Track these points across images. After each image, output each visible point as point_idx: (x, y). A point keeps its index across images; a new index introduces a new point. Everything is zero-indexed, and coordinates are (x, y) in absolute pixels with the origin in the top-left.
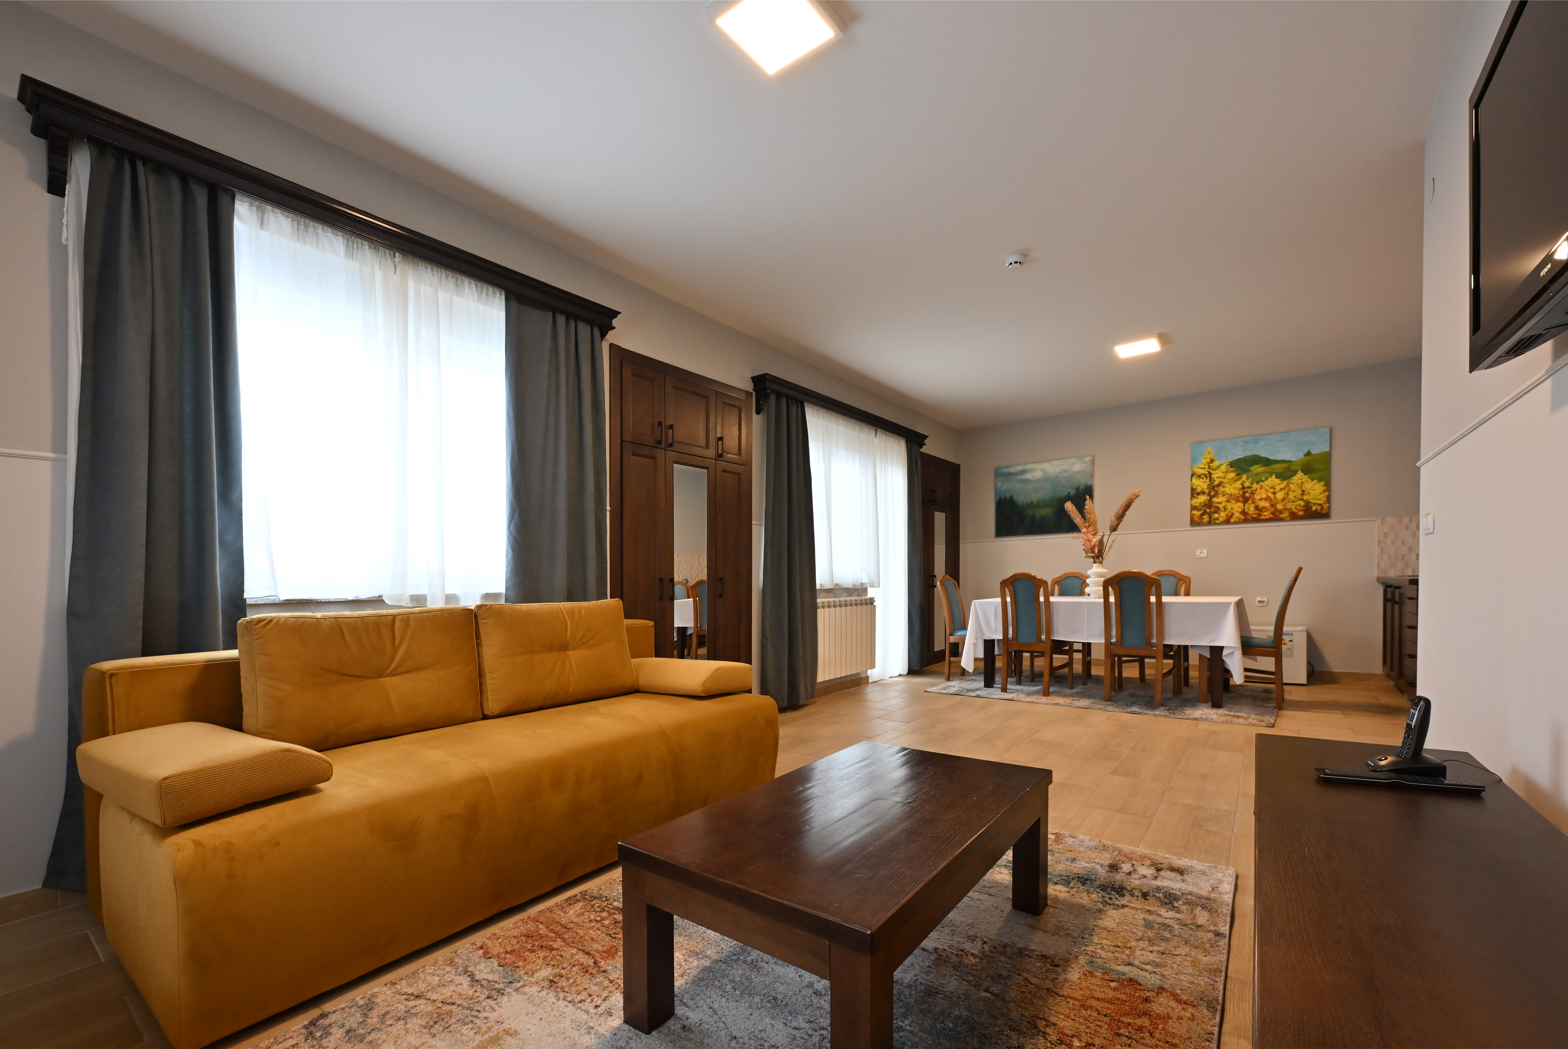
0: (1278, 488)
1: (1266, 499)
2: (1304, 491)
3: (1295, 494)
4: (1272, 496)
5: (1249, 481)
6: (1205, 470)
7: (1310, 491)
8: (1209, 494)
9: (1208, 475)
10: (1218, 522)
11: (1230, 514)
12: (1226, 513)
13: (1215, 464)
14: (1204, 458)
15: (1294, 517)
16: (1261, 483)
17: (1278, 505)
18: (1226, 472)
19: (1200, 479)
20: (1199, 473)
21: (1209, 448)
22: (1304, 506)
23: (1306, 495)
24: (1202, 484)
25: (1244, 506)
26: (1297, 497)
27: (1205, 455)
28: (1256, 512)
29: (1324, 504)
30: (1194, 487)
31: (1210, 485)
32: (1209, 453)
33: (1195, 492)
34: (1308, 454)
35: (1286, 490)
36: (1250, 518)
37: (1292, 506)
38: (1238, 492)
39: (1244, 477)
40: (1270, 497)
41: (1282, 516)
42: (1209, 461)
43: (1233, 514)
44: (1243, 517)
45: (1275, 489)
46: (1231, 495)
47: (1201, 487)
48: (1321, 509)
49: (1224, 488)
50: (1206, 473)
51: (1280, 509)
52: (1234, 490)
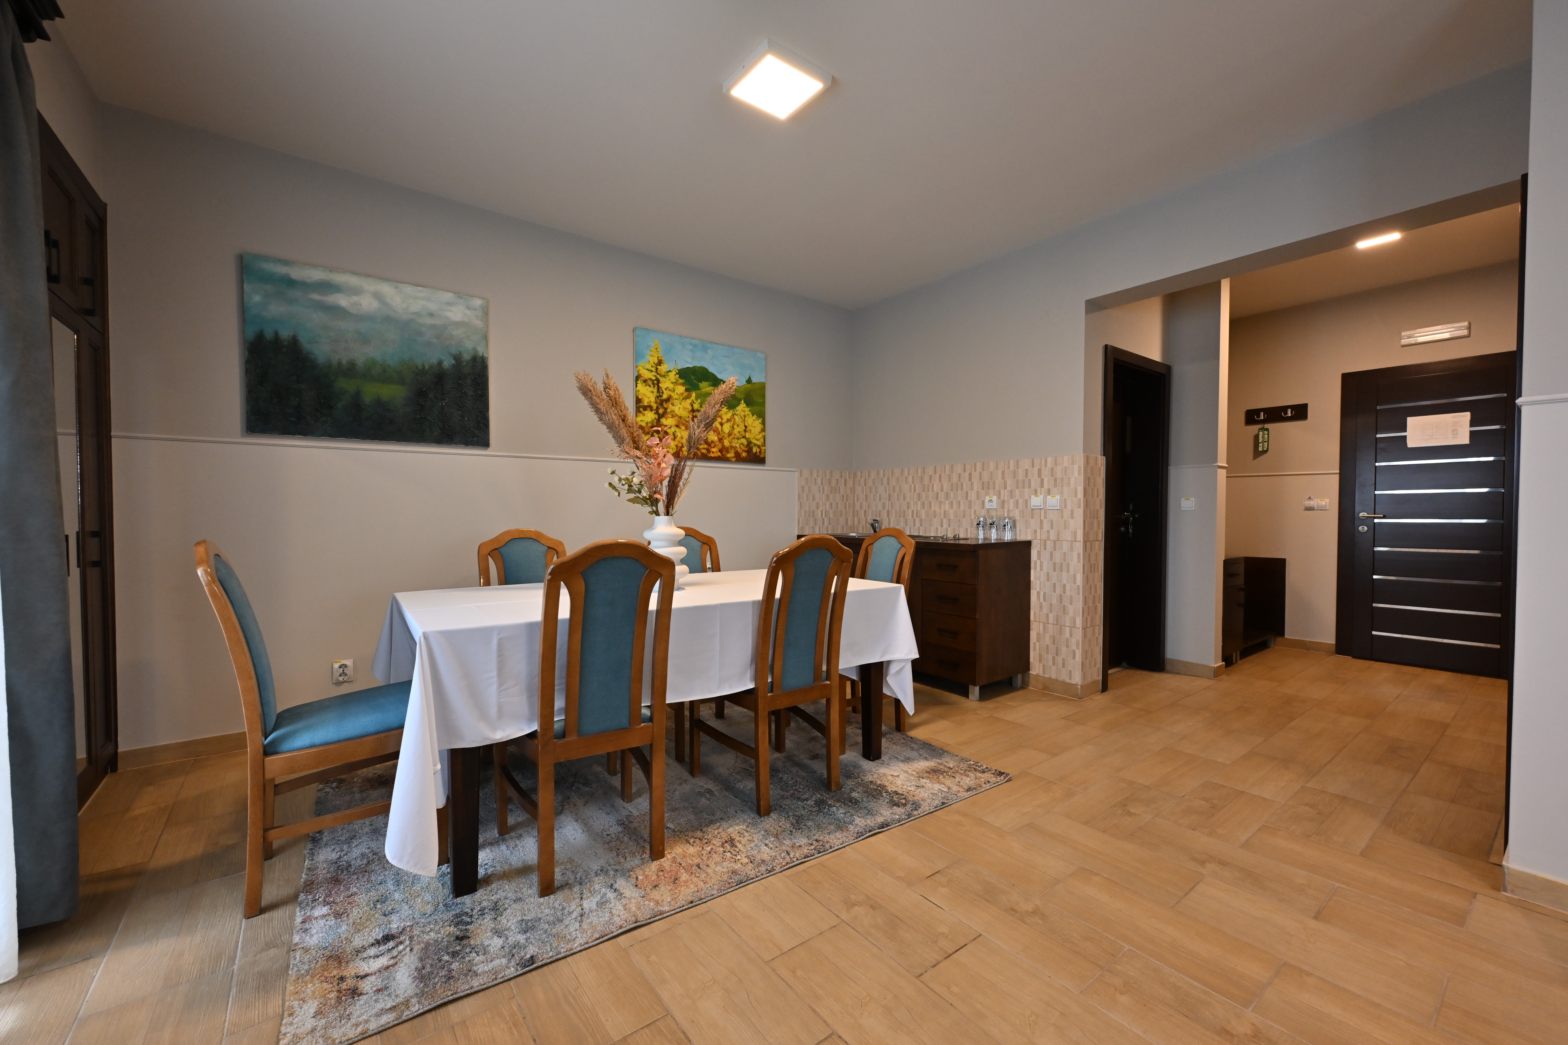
0: (725, 418)
1: (714, 430)
2: (746, 427)
3: (738, 430)
4: (719, 427)
5: (698, 402)
6: (652, 373)
7: (751, 428)
8: (657, 413)
9: (655, 382)
11: (680, 445)
12: (676, 443)
13: (663, 368)
14: (651, 356)
15: (739, 459)
17: (725, 440)
18: (676, 384)
19: (646, 385)
20: (645, 377)
21: (656, 342)
22: (747, 446)
23: (748, 432)
26: (741, 433)
28: (705, 446)
29: (761, 446)
30: (640, 397)
31: (658, 397)
32: (656, 349)
33: (641, 404)
34: (749, 381)
36: (701, 454)
37: (736, 444)
38: (687, 415)
39: (694, 395)
40: (718, 429)
41: (729, 455)
42: (656, 361)
43: (683, 446)
45: (722, 419)
46: (681, 417)
47: (649, 398)
48: (760, 452)
49: (673, 405)
50: (654, 378)
51: (727, 446)
52: (684, 411)
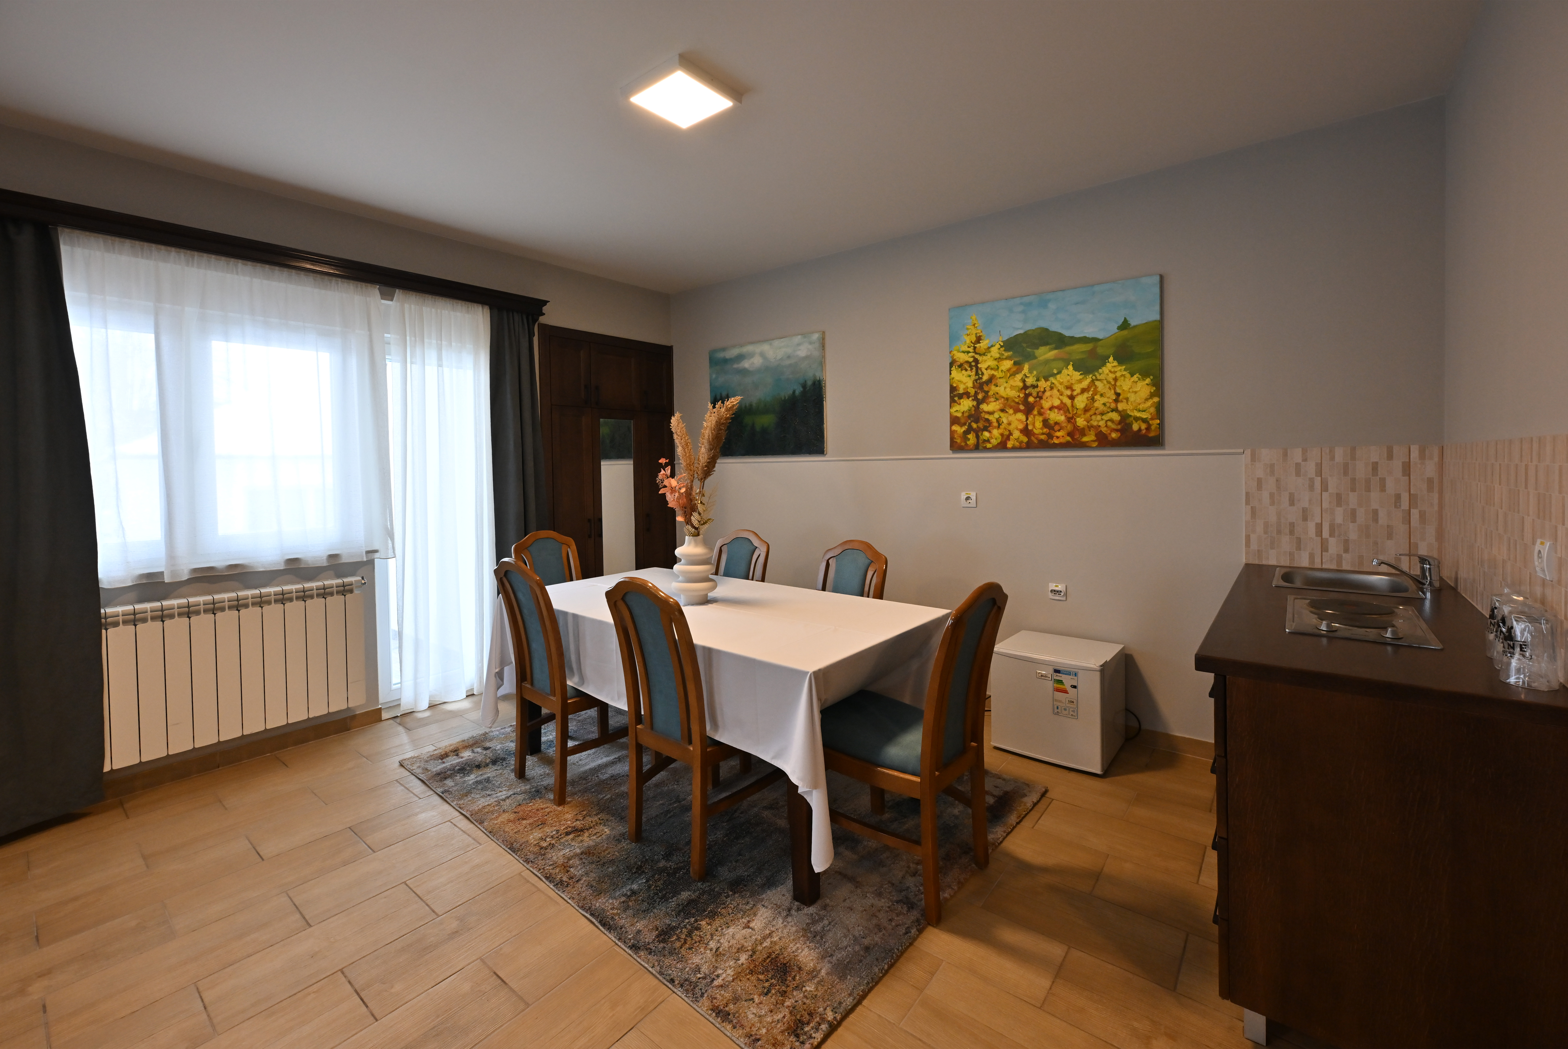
0: (1078, 388)
1: (1059, 408)
2: (1118, 395)
3: (1103, 400)
4: (1068, 402)
5: (1033, 375)
6: (970, 354)
7: (1129, 395)
8: (975, 398)
9: (973, 364)
10: (989, 446)
11: (1007, 433)
12: (1001, 431)
13: (983, 345)
14: (968, 335)
15: (1103, 442)
16: (1052, 379)
17: (1078, 419)
18: (999, 359)
19: (962, 370)
20: (961, 361)
21: (974, 316)
22: (1120, 423)
23: (1122, 401)
24: (965, 380)
25: (1027, 419)
26: (1108, 405)
27: (968, 329)
28: (1045, 430)
29: (1152, 419)
30: (955, 385)
31: (976, 380)
32: (974, 325)
33: (955, 393)
34: (1125, 324)
35: (1091, 393)
36: (1036, 441)
37: (1099, 421)
38: (1018, 394)
39: (1026, 367)
40: (1065, 405)
41: (1084, 439)
42: (974, 339)
43: (1011, 434)
44: (1025, 439)
45: (1073, 390)
46: (1007, 399)
47: (965, 384)
48: (1148, 429)
49: (997, 386)
50: (971, 360)
51: (1082, 426)
52: (1011, 390)
